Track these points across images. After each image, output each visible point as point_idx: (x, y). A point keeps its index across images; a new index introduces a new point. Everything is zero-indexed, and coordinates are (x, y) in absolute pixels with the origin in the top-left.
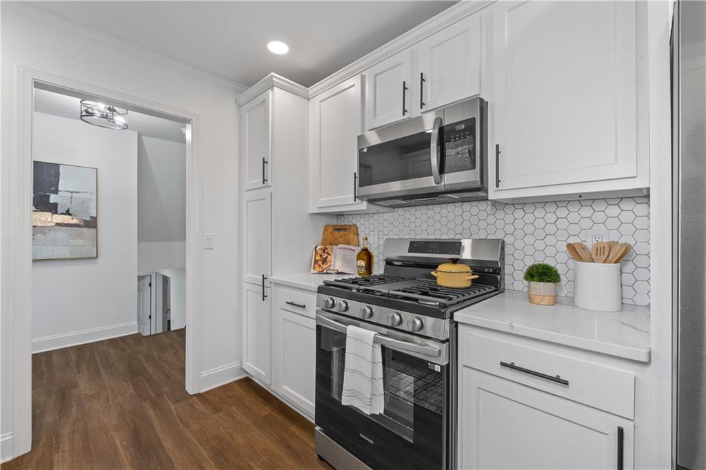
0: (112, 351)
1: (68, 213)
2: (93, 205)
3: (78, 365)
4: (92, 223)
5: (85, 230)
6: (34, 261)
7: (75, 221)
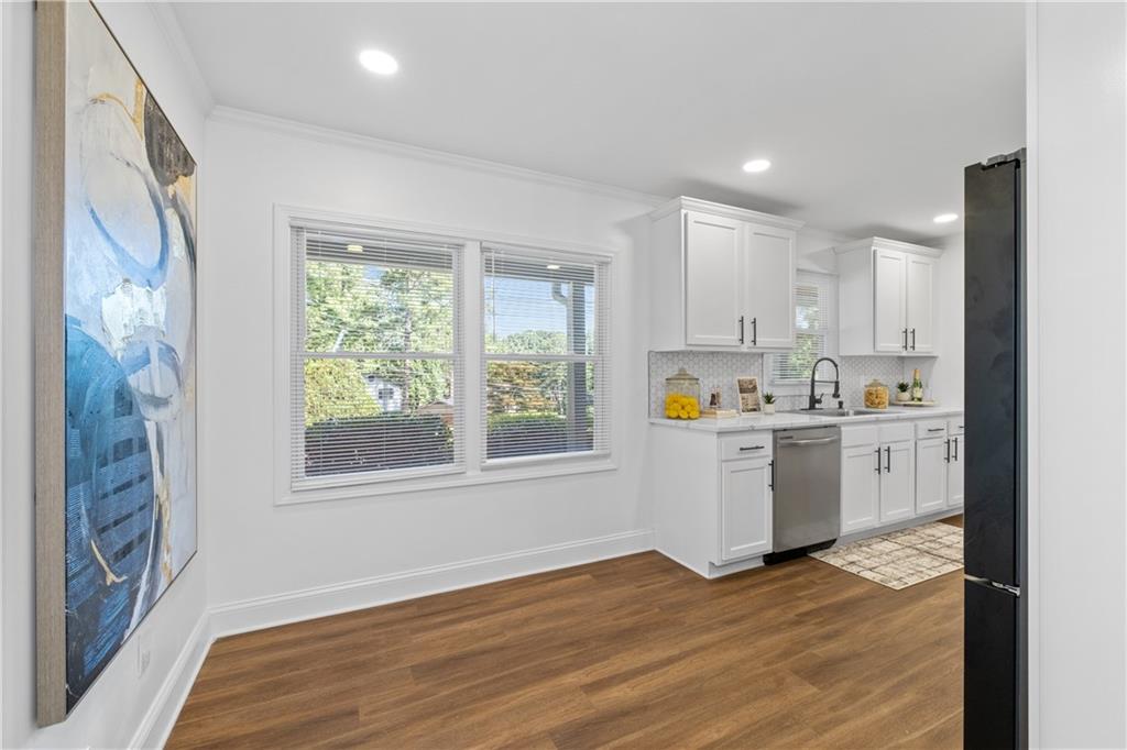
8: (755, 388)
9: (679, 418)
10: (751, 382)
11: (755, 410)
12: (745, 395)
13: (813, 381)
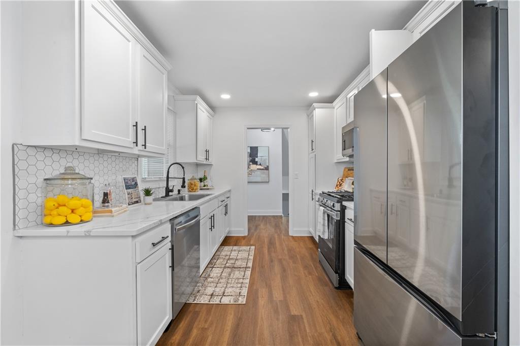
0: (272, 219)
1: (260, 165)
2: (267, 161)
3: (262, 220)
4: (267, 168)
5: (265, 171)
6: (248, 182)
7: (262, 168)
8: (136, 184)
9: (67, 223)
10: (133, 179)
11: (137, 202)
12: (129, 190)
13: (168, 178)
